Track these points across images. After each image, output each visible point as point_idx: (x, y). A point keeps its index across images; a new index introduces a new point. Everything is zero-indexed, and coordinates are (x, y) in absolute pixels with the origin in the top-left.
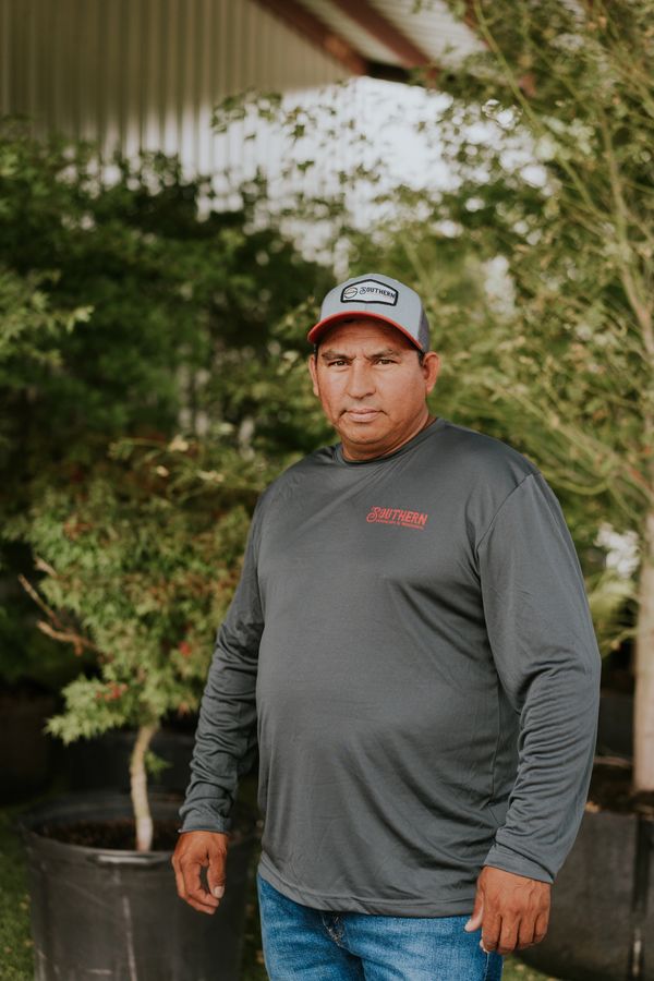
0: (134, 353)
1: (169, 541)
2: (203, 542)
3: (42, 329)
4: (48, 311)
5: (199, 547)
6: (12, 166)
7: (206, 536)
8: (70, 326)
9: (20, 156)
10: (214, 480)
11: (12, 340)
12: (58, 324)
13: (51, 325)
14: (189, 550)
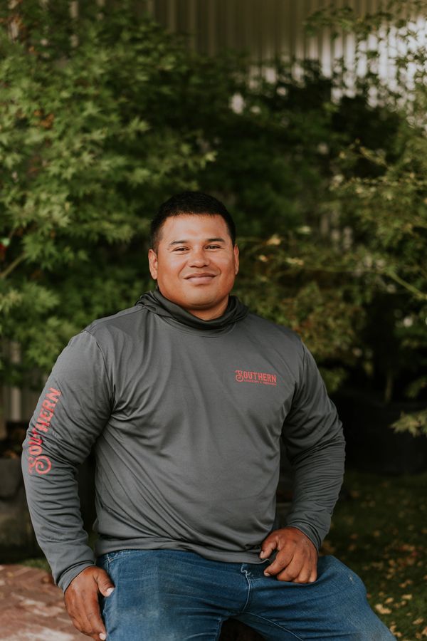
0: (268, 187)
1: (263, 304)
2: (286, 304)
3: (186, 166)
4: (191, 155)
5: (283, 307)
6: (171, 63)
7: (289, 301)
8: (203, 163)
9: (178, 58)
10: (297, 263)
11: (166, 174)
12: (196, 164)
13: (190, 164)
14: (276, 310)
